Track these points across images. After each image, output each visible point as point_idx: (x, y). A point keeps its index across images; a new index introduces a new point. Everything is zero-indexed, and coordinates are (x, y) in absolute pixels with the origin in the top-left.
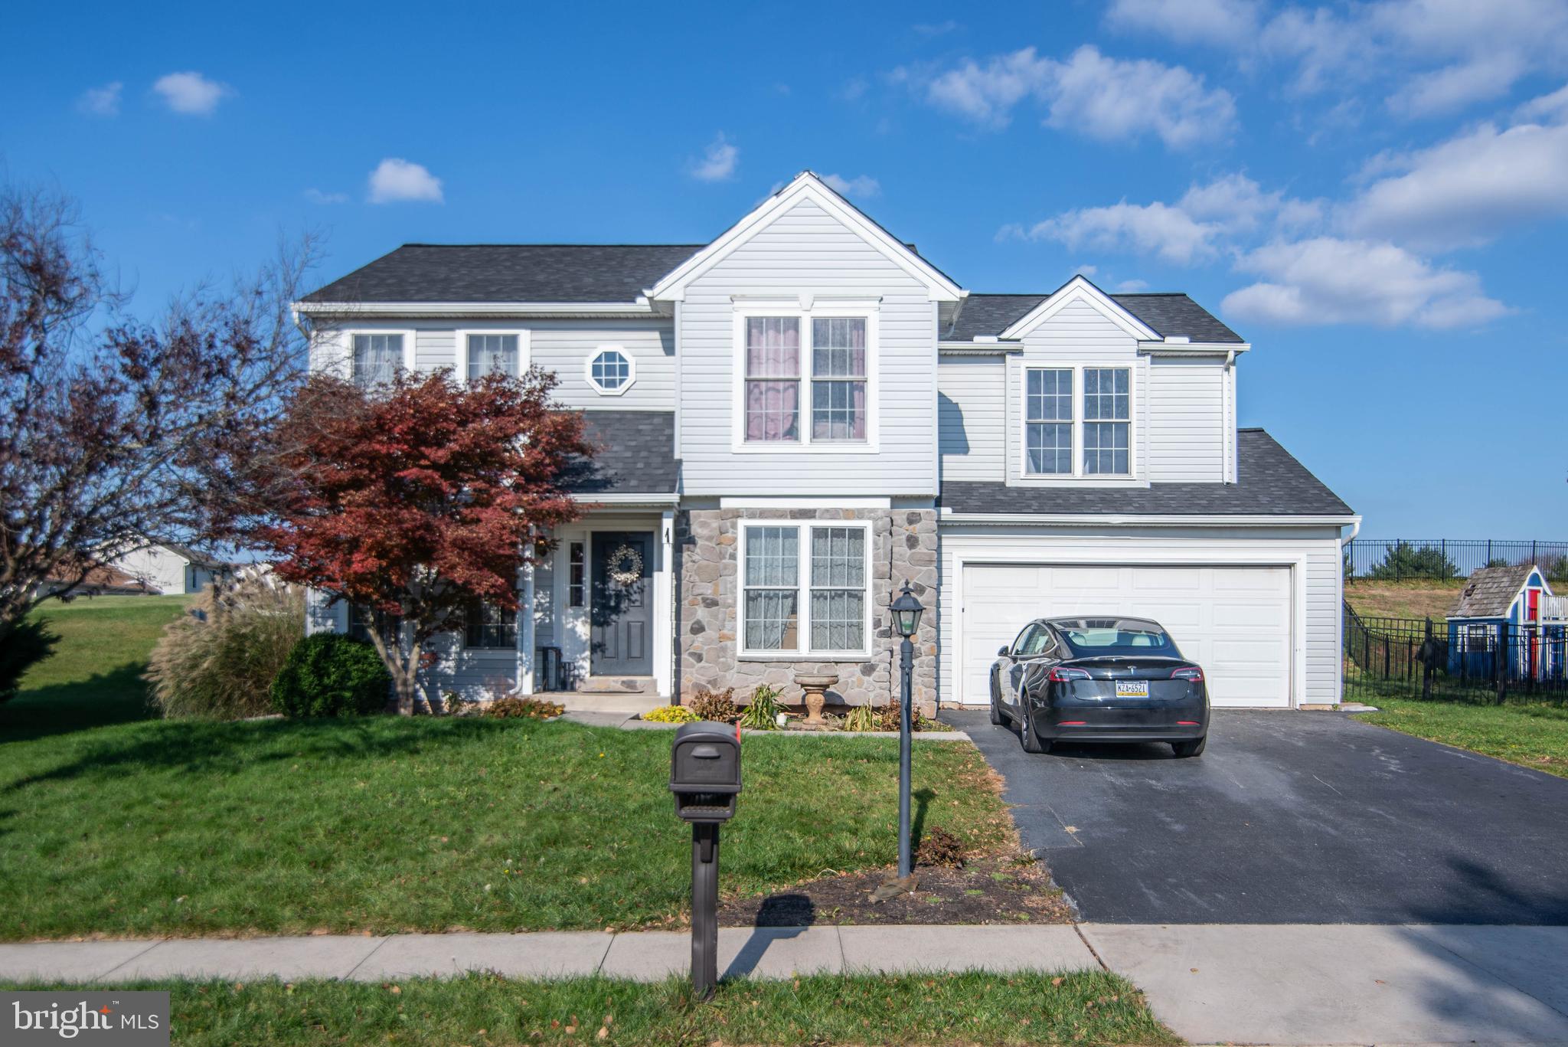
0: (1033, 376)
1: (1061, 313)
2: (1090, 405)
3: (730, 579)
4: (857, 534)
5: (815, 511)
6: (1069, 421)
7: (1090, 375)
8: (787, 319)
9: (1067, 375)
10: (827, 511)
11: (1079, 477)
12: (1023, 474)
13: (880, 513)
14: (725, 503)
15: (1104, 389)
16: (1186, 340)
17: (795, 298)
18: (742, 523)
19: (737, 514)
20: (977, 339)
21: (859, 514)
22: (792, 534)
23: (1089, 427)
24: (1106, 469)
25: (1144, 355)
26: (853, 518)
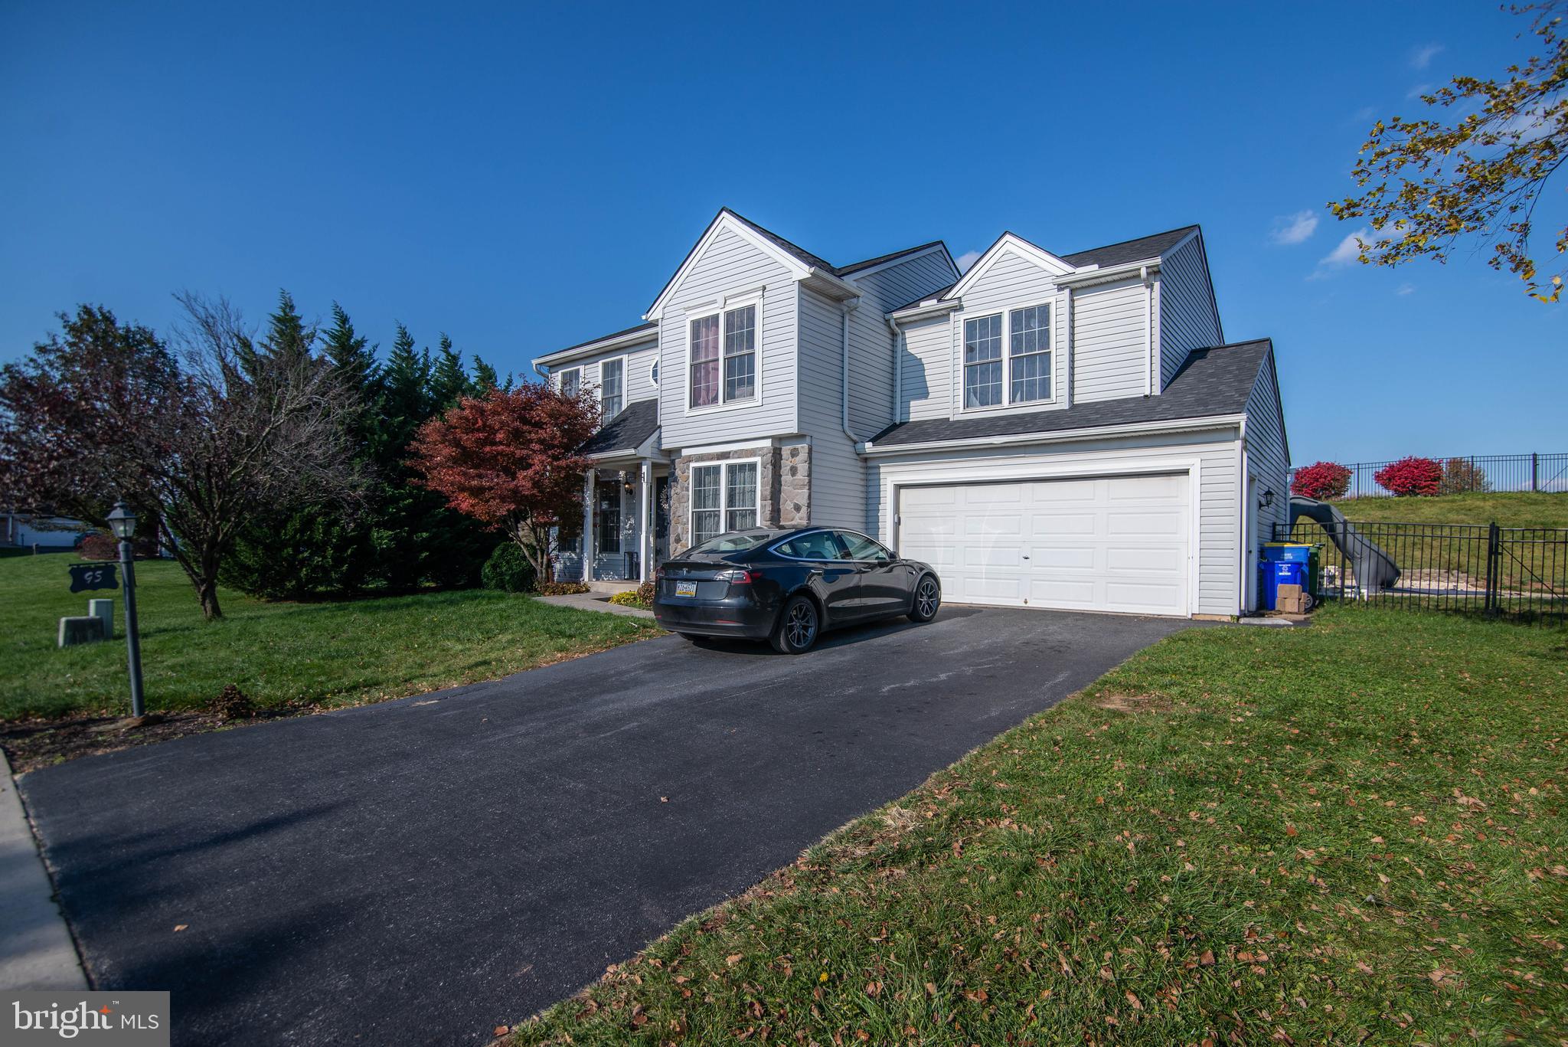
0: (970, 325)
1: (993, 268)
2: (1016, 342)
3: (685, 504)
4: (752, 467)
5: (730, 452)
6: (998, 359)
7: (1016, 315)
8: (707, 319)
9: (997, 319)
10: (736, 452)
11: (1006, 407)
12: (961, 410)
13: (765, 451)
14: (685, 452)
15: (1028, 326)
16: (1095, 267)
17: (714, 302)
18: (693, 465)
19: (690, 459)
20: (922, 304)
21: (752, 453)
22: (717, 469)
23: (1015, 362)
24: (1031, 397)
25: (1063, 289)
26: (751, 456)
